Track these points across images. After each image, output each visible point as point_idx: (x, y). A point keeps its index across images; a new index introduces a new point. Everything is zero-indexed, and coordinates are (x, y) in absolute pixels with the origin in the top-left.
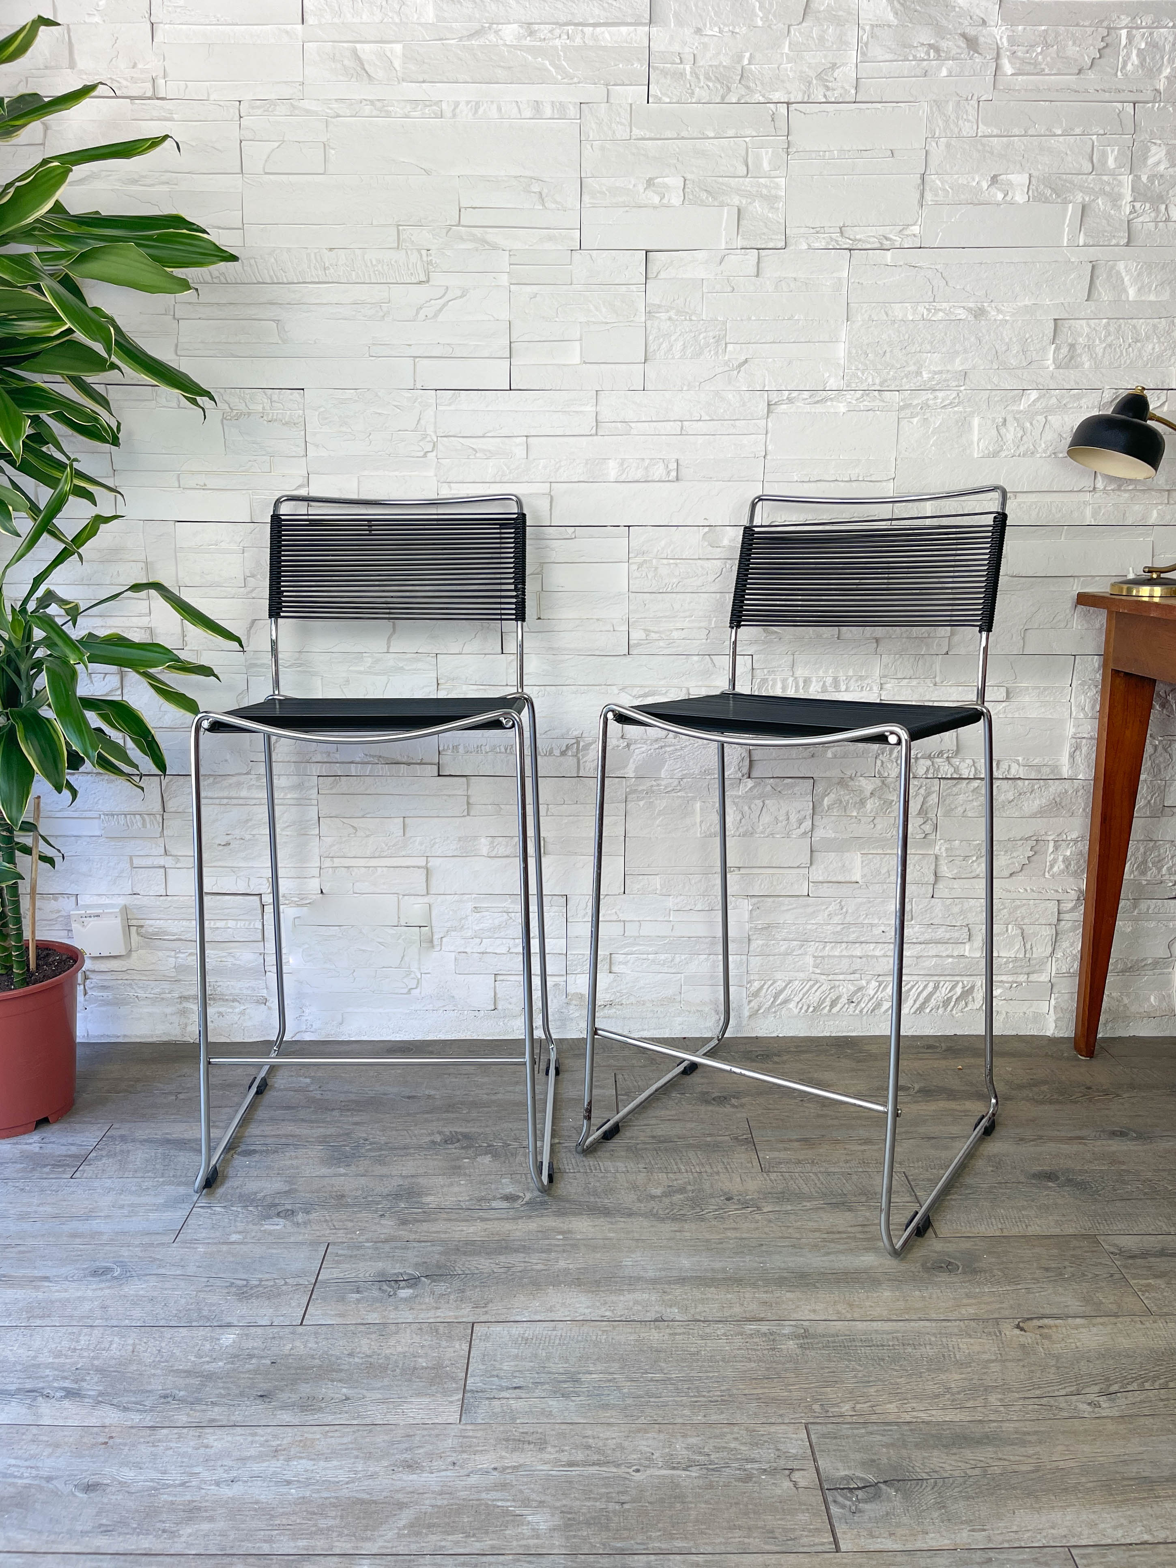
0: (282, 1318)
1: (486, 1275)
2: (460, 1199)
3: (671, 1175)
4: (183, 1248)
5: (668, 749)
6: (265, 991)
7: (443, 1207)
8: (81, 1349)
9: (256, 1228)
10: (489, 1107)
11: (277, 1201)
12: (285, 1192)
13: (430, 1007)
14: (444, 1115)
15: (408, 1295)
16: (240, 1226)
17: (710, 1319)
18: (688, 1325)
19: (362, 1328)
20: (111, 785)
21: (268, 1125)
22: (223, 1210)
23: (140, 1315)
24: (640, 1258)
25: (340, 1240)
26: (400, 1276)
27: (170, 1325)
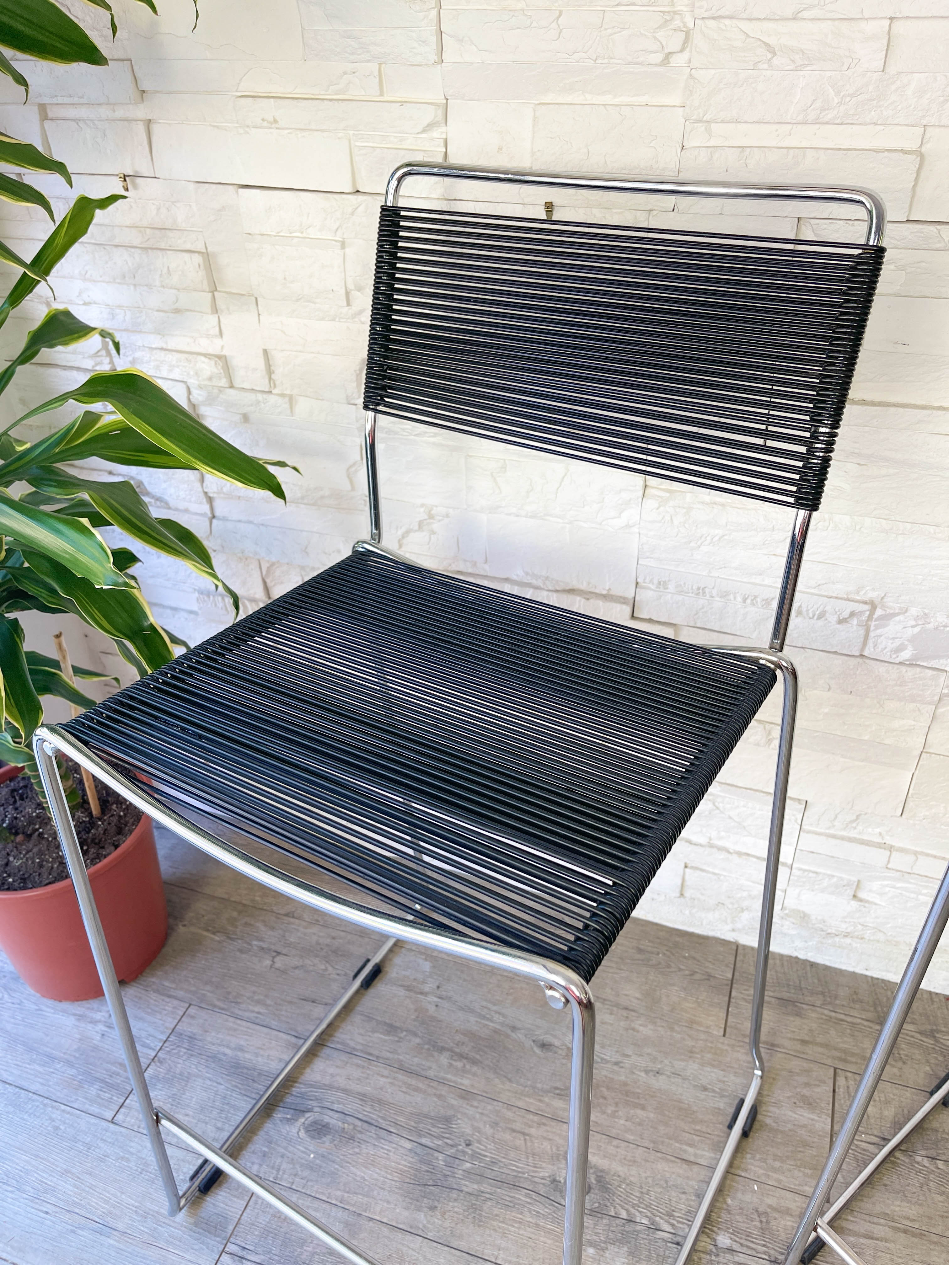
21: (358, 1066)
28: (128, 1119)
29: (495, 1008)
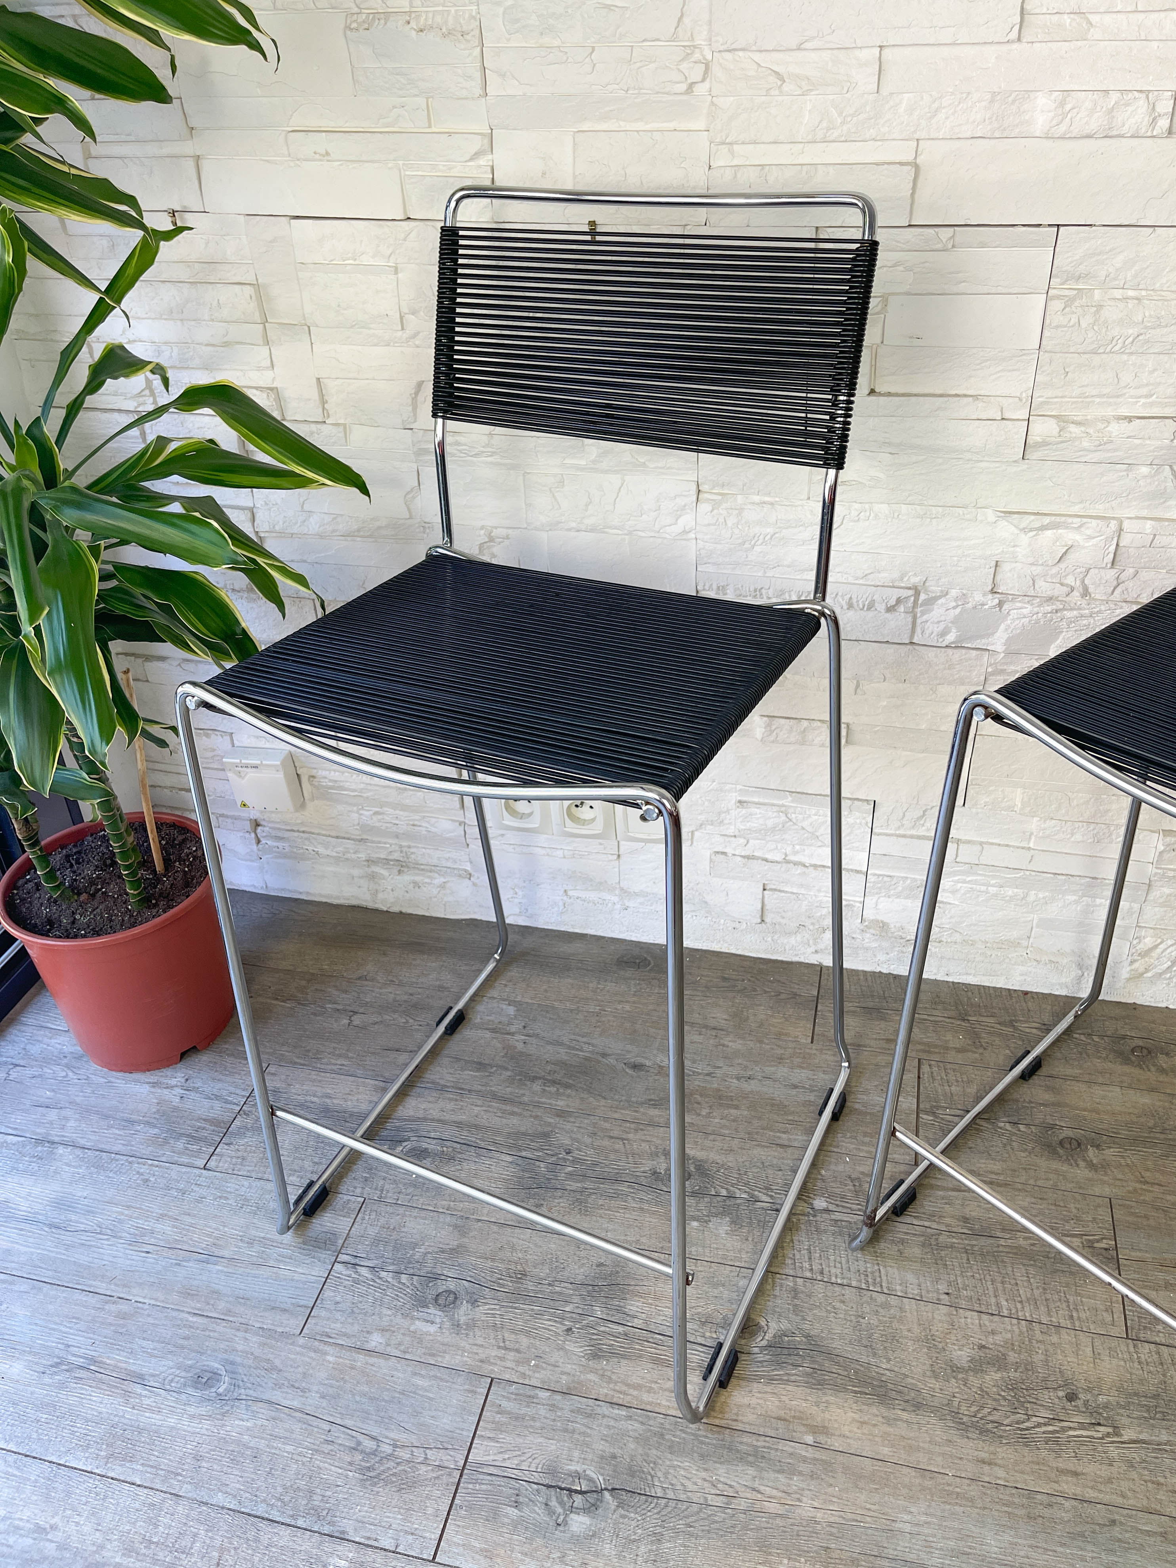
0: (410, 1539)
1: (695, 1508)
3: (985, 1319)
4: (309, 1348)
5: (1068, 614)
6: (468, 864)
7: (652, 1327)
9: (405, 1323)
11: (438, 1269)
12: (452, 1250)
15: (583, 1529)
16: (386, 1316)
21: (450, 1099)
22: (370, 1276)
23: (238, 1486)
24: (923, 1518)
25: (507, 1377)
26: (577, 1480)
27: (270, 1517)
28: (221, 1164)
29: (584, 1040)
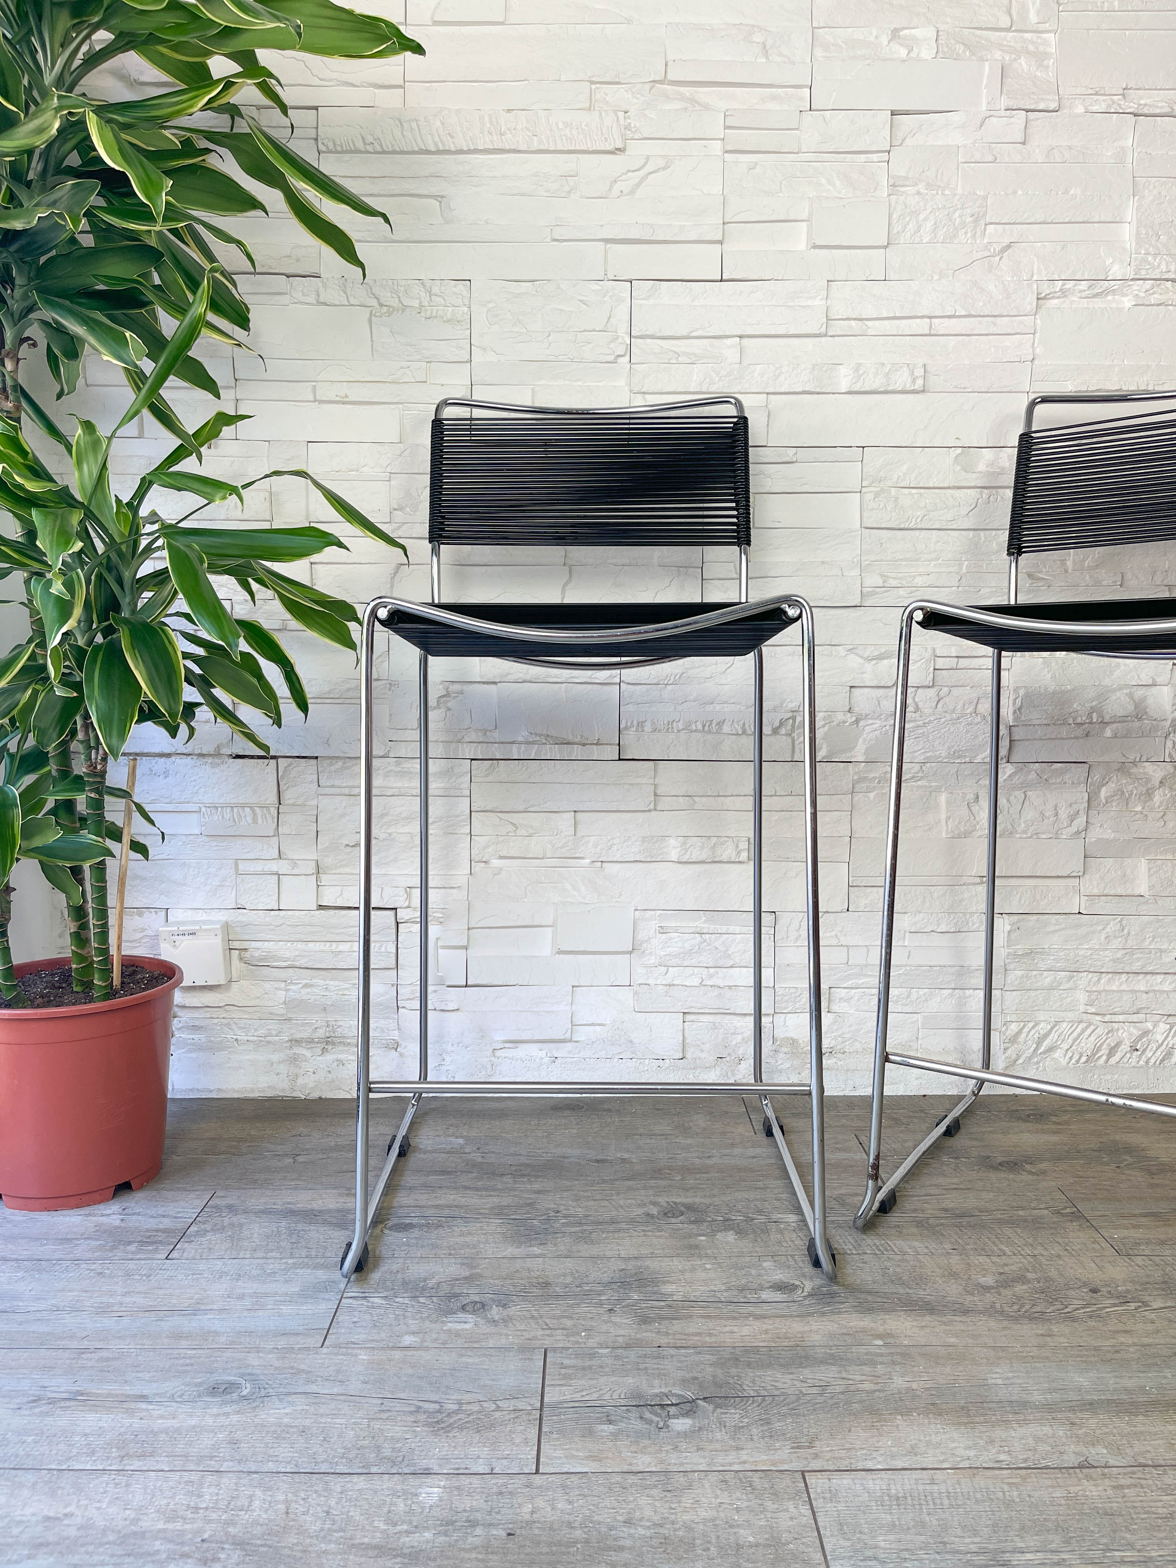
0: (505, 1462)
1: (794, 1398)
2: (713, 1288)
3: (994, 1259)
4: (338, 1354)
6: (396, 1032)
7: (693, 1299)
8: (206, 1508)
9: (437, 1326)
10: (707, 1173)
11: (457, 1290)
12: (466, 1278)
13: (603, 1054)
14: (652, 1182)
15: (687, 1427)
16: (413, 1324)
17: (1163, 1463)
18: (1134, 1473)
19: (631, 1479)
20: (217, 771)
21: (427, 1193)
22: (384, 1302)
23: (290, 1454)
24: (1011, 1375)
25: (561, 1345)
26: (665, 1398)
27: (338, 1471)
28: (185, 1255)
